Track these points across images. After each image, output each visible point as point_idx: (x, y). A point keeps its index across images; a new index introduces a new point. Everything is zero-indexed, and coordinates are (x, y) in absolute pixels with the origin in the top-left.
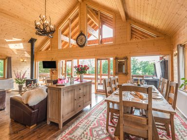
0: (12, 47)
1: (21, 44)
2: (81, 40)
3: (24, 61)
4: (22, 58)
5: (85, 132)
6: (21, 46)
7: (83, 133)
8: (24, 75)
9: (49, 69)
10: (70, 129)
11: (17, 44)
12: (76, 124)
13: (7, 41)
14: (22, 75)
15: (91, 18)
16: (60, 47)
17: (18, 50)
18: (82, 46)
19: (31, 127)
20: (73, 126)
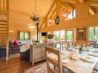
0: (31, 27)
1: (34, 26)
2: (57, 21)
3: (35, 33)
4: (34, 32)
5: (41, 71)
6: (34, 27)
7: (40, 71)
8: (35, 39)
9: (44, 36)
10: (37, 67)
11: (32, 26)
12: (41, 65)
13: (29, 25)
14: (34, 39)
15: (65, 8)
16: (48, 25)
17: (33, 28)
18: (58, 24)
19: (23, 62)
20: (39, 66)
